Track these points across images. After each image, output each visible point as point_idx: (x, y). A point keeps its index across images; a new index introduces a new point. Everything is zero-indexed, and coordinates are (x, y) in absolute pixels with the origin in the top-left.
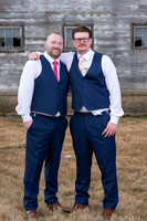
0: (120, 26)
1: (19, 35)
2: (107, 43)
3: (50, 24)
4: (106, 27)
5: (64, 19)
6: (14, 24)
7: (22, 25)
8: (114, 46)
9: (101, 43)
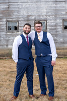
0: (58, 21)
1: (17, 25)
2: (53, 28)
3: (29, 20)
4: (52, 21)
5: (35, 18)
6: (15, 21)
7: (18, 21)
8: (56, 29)
9: (50, 28)
